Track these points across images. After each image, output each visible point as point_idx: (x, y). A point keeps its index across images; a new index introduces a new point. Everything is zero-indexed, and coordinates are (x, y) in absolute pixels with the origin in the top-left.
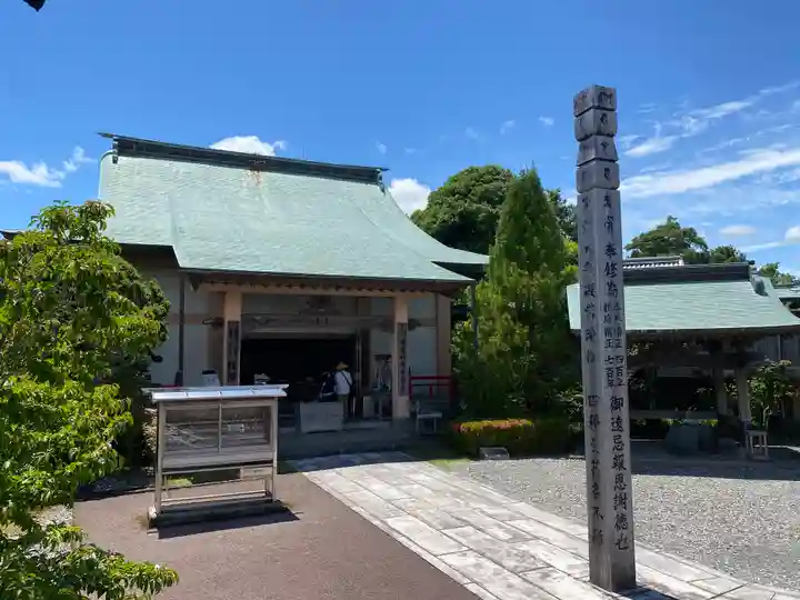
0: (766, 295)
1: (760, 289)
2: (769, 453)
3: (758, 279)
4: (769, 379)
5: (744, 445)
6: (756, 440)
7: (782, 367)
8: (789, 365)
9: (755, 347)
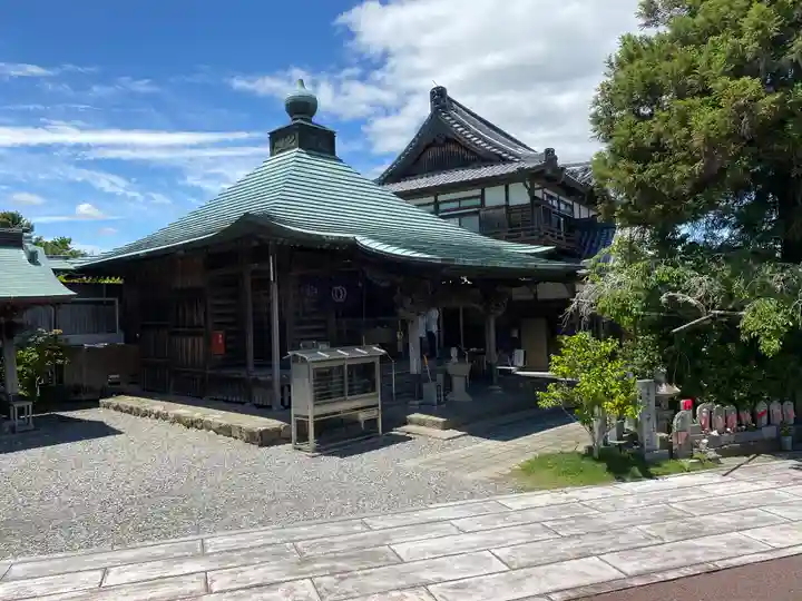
0: (39, 264)
1: (33, 258)
2: (34, 423)
3: (31, 248)
4: (40, 348)
5: (8, 419)
6: (21, 411)
7: (55, 336)
8: (60, 334)
9: (27, 317)
